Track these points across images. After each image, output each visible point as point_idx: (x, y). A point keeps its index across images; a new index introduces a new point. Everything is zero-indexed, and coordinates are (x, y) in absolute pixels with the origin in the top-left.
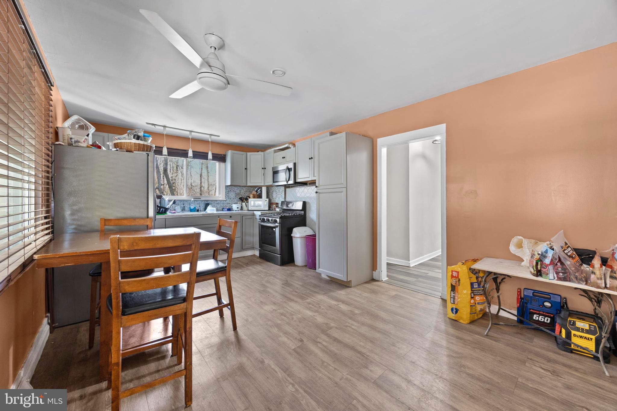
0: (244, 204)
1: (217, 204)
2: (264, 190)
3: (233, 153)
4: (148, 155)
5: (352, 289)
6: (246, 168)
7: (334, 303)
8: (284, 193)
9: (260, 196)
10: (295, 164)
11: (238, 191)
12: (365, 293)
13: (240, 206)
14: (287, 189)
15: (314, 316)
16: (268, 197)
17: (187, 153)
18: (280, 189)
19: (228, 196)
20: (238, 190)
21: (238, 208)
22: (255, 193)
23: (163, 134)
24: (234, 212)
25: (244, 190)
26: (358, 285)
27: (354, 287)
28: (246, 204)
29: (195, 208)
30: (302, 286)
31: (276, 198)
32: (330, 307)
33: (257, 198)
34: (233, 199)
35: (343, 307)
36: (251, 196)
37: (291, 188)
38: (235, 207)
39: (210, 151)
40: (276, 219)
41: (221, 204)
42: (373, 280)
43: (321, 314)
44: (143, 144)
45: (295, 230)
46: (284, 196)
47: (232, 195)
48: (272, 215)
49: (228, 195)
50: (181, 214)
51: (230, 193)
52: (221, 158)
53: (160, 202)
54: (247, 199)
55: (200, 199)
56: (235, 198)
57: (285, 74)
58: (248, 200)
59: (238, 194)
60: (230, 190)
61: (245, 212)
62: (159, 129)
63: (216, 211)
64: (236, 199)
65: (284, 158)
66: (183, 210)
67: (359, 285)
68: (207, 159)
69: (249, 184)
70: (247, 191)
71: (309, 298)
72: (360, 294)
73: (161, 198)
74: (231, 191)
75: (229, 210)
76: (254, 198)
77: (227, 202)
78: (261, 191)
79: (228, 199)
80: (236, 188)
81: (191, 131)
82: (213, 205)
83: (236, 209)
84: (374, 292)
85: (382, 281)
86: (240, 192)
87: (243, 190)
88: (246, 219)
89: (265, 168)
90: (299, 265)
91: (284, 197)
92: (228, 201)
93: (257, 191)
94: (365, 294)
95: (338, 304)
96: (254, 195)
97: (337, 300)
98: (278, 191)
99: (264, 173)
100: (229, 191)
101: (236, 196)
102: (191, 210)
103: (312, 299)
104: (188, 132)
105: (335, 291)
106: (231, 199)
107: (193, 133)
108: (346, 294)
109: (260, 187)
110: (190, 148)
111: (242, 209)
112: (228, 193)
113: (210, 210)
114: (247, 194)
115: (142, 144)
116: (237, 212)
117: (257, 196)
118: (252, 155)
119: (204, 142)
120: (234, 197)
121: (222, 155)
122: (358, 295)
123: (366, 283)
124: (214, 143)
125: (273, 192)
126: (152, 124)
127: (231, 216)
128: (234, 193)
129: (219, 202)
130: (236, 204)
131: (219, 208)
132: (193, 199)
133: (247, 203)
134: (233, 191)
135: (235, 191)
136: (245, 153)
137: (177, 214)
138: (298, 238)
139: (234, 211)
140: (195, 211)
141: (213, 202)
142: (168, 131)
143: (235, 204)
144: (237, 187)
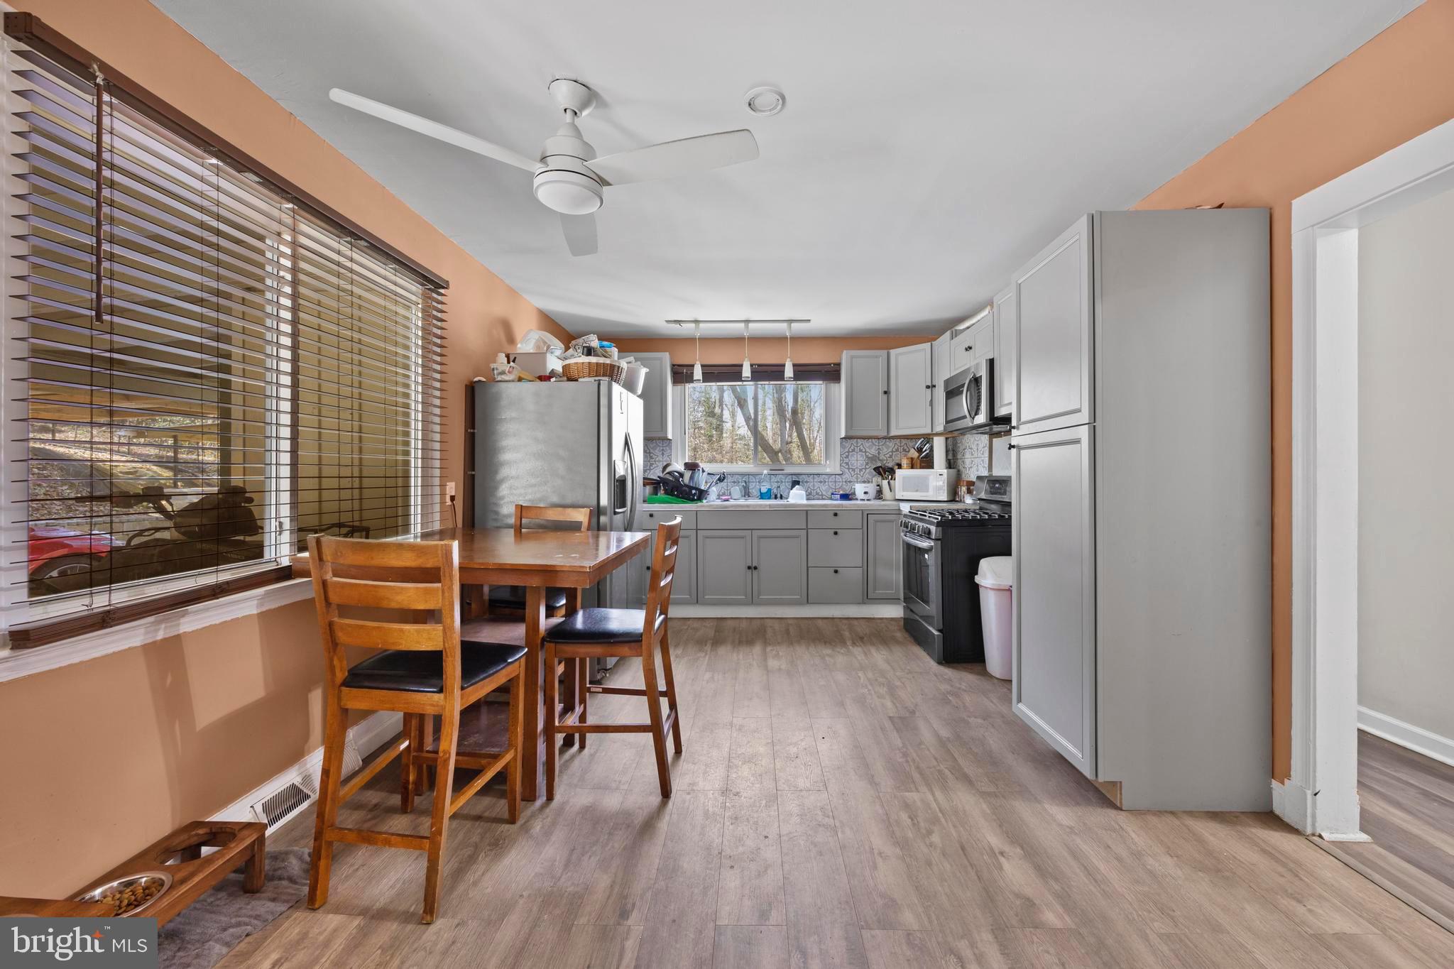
0: (885, 483)
1: (821, 482)
2: (939, 445)
3: (852, 357)
4: (599, 385)
5: (1121, 817)
6: (886, 390)
7: (994, 840)
8: (987, 454)
9: (927, 462)
10: (991, 363)
11: (873, 451)
12: (1168, 860)
13: (872, 489)
14: (995, 440)
15: (880, 854)
16: (951, 464)
17: (740, 373)
18: (979, 442)
19: (847, 464)
20: (874, 447)
21: (866, 493)
22: (915, 455)
23: (692, 339)
24: (859, 502)
25: (888, 447)
26: (1160, 813)
27: (1137, 812)
28: (889, 482)
29: (769, 490)
30: (942, 742)
31: (971, 467)
32: (963, 849)
33: (922, 467)
34: (861, 470)
35: (1015, 873)
36: (905, 462)
37: (1004, 438)
38: (859, 489)
39: (788, 360)
40: (929, 526)
41: (830, 484)
42: (1269, 818)
43: (908, 860)
44: (597, 363)
45: (985, 564)
46: (987, 460)
47: (858, 460)
48: (925, 516)
49: (846, 460)
50: (742, 502)
51: (852, 455)
52: (830, 373)
53: (692, 478)
54: (892, 471)
55: (783, 470)
56: (866, 469)
57: (783, 98)
58: (895, 473)
59: (872, 459)
60: (852, 448)
61: (887, 504)
62: (688, 329)
63: (807, 499)
64: (868, 470)
65: (970, 348)
66: (747, 494)
67: (1172, 813)
68: (783, 379)
69: (893, 433)
70: (897, 450)
71: (924, 789)
72: (1137, 855)
73: (695, 470)
74: (853, 450)
75: (845, 497)
76: (912, 468)
77: (844, 477)
78: (931, 449)
79: (847, 471)
80: (867, 444)
81: (747, 322)
82: (812, 484)
83: (866, 497)
84: (1218, 871)
85: (1316, 839)
86: (879, 453)
87: (886, 448)
88: (876, 521)
89: (935, 386)
90: (993, 675)
91: (987, 466)
92: (847, 476)
93: (920, 450)
94: (1164, 864)
95: (1002, 853)
96: (912, 459)
97: (1017, 836)
98: (974, 447)
99: (932, 400)
100: (849, 452)
101: (867, 464)
102: (762, 496)
103: (930, 797)
104: (742, 325)
105: (1039, 802)
106: (854, 470)
107: (751, 325)
108: (1071, 828)
109: (928, 438)
110: (746, 359)
111: (879, 494)
112: (847, 457)
113: (797, 497)
114: (897, 460)
115: (594, 363)
116: (866, 502)
117: (921, 462)
118: (901, 354)
119: (777, 340)
120: (862, 465)
121: (830, 364)
122: (1124, 853)
123: (1216, 816)
124: (799, 340)
125: (964, 449)
126: (675, 321)
127: (838, 512)
128: (862, 455)
129: (826, 477)
130: (869, 482)
131: (824, 493)
132: (765, 472)
133: (892, 482)
134: (861, 450)
135: (866, 452)
136: (886, 351)
137: (732, 502)
138: (989, 590)
139: (857, 499)
140: (769, 498)
141: (810, 479)
142: (705, 329)
143: (860, 482)
144: (870, 440)
